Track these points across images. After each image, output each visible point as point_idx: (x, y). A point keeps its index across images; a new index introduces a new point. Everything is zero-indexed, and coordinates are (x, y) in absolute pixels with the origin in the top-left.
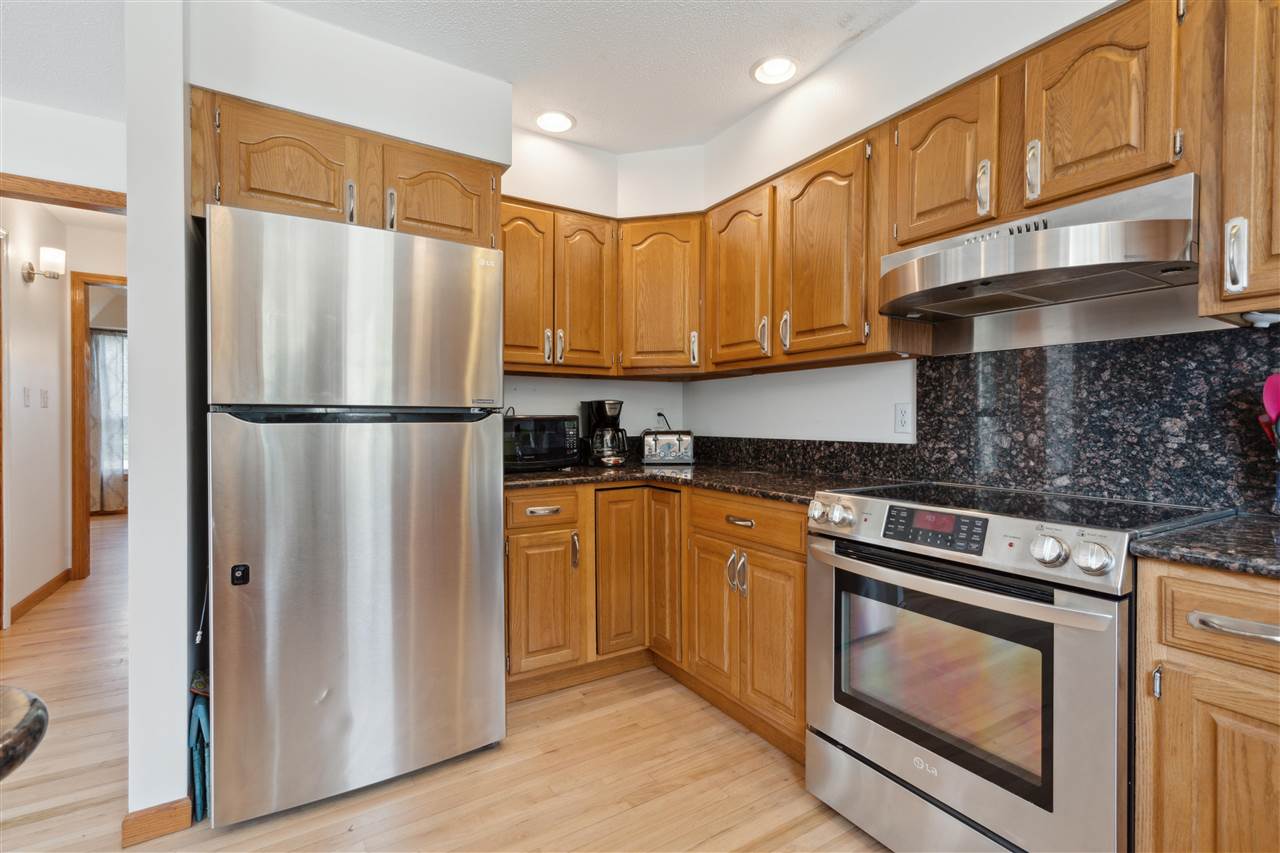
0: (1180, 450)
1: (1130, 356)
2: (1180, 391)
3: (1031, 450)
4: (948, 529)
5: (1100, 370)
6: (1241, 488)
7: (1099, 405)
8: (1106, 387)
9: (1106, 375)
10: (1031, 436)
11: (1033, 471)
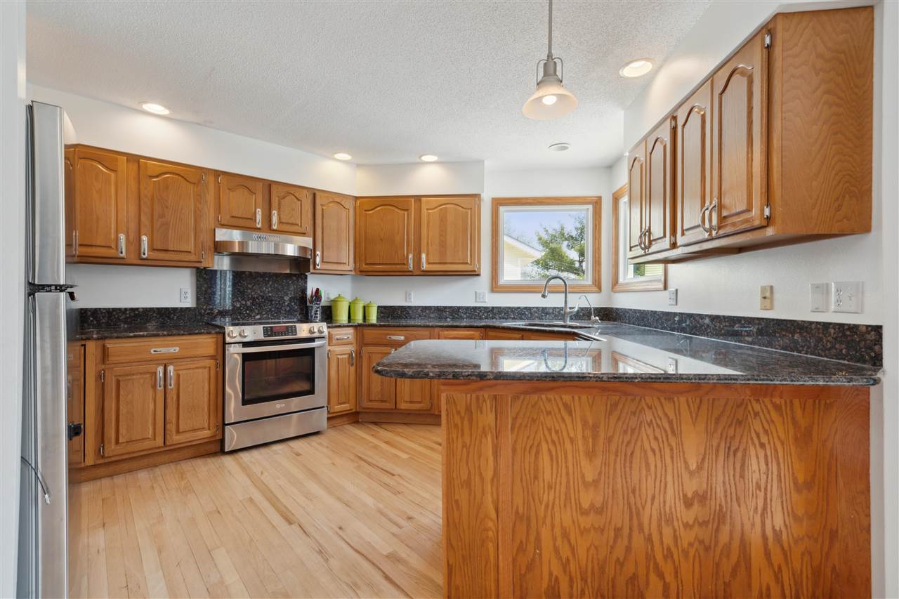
0: (288, 305)
1: (277, 278)
2: (288, 289)
3: (247, 307)
4: (285, 330)
5: (269, 281)
6: (299, 314)
7: (269, 292)
8: (270, 286)
9: (270, 283)
10: (248, 302)
11: (248, 314)
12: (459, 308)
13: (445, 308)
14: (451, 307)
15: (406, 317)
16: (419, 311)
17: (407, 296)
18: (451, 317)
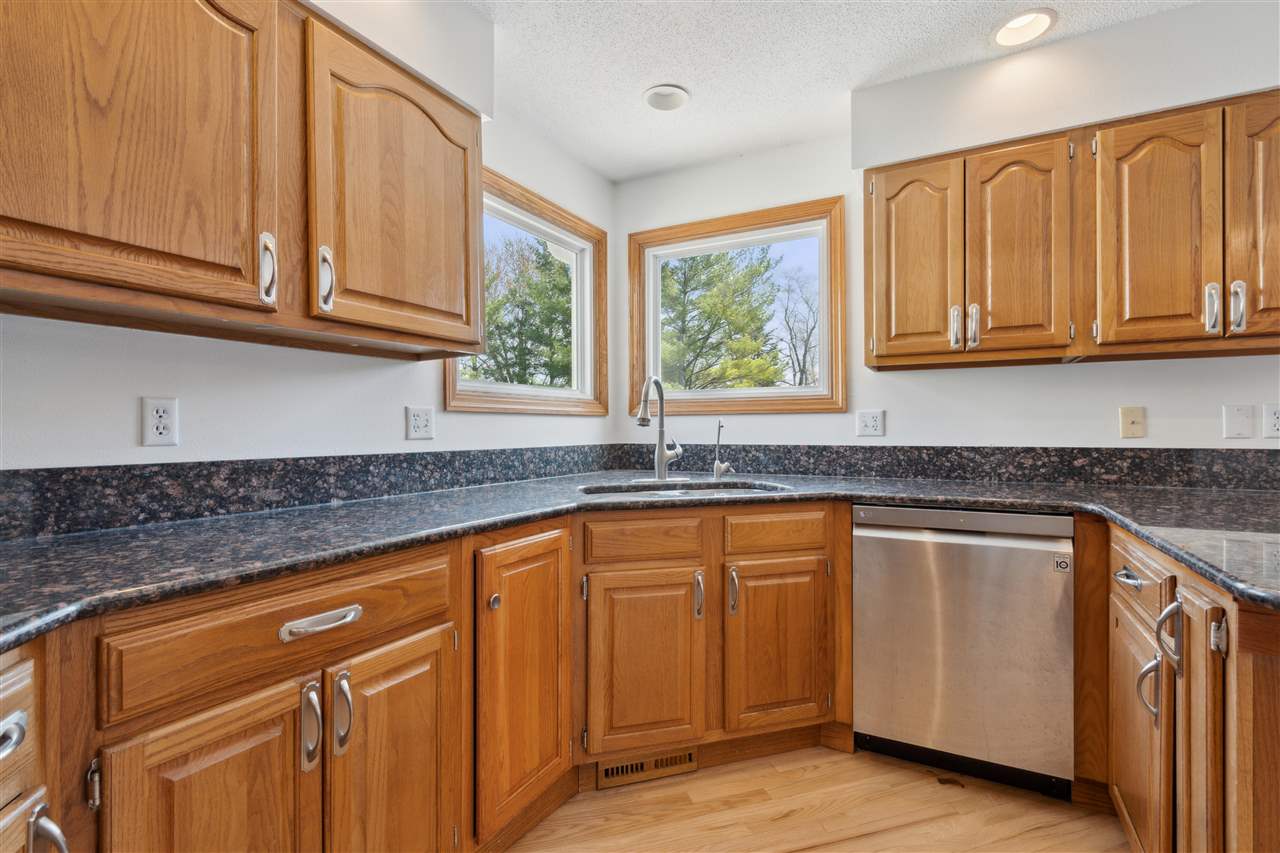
12: (369, 460)
13: (323, 461)
14: (343, 459)
15: (153, 516)
16: (218, 483)
17: (147, 419)
18: (343, 493)
